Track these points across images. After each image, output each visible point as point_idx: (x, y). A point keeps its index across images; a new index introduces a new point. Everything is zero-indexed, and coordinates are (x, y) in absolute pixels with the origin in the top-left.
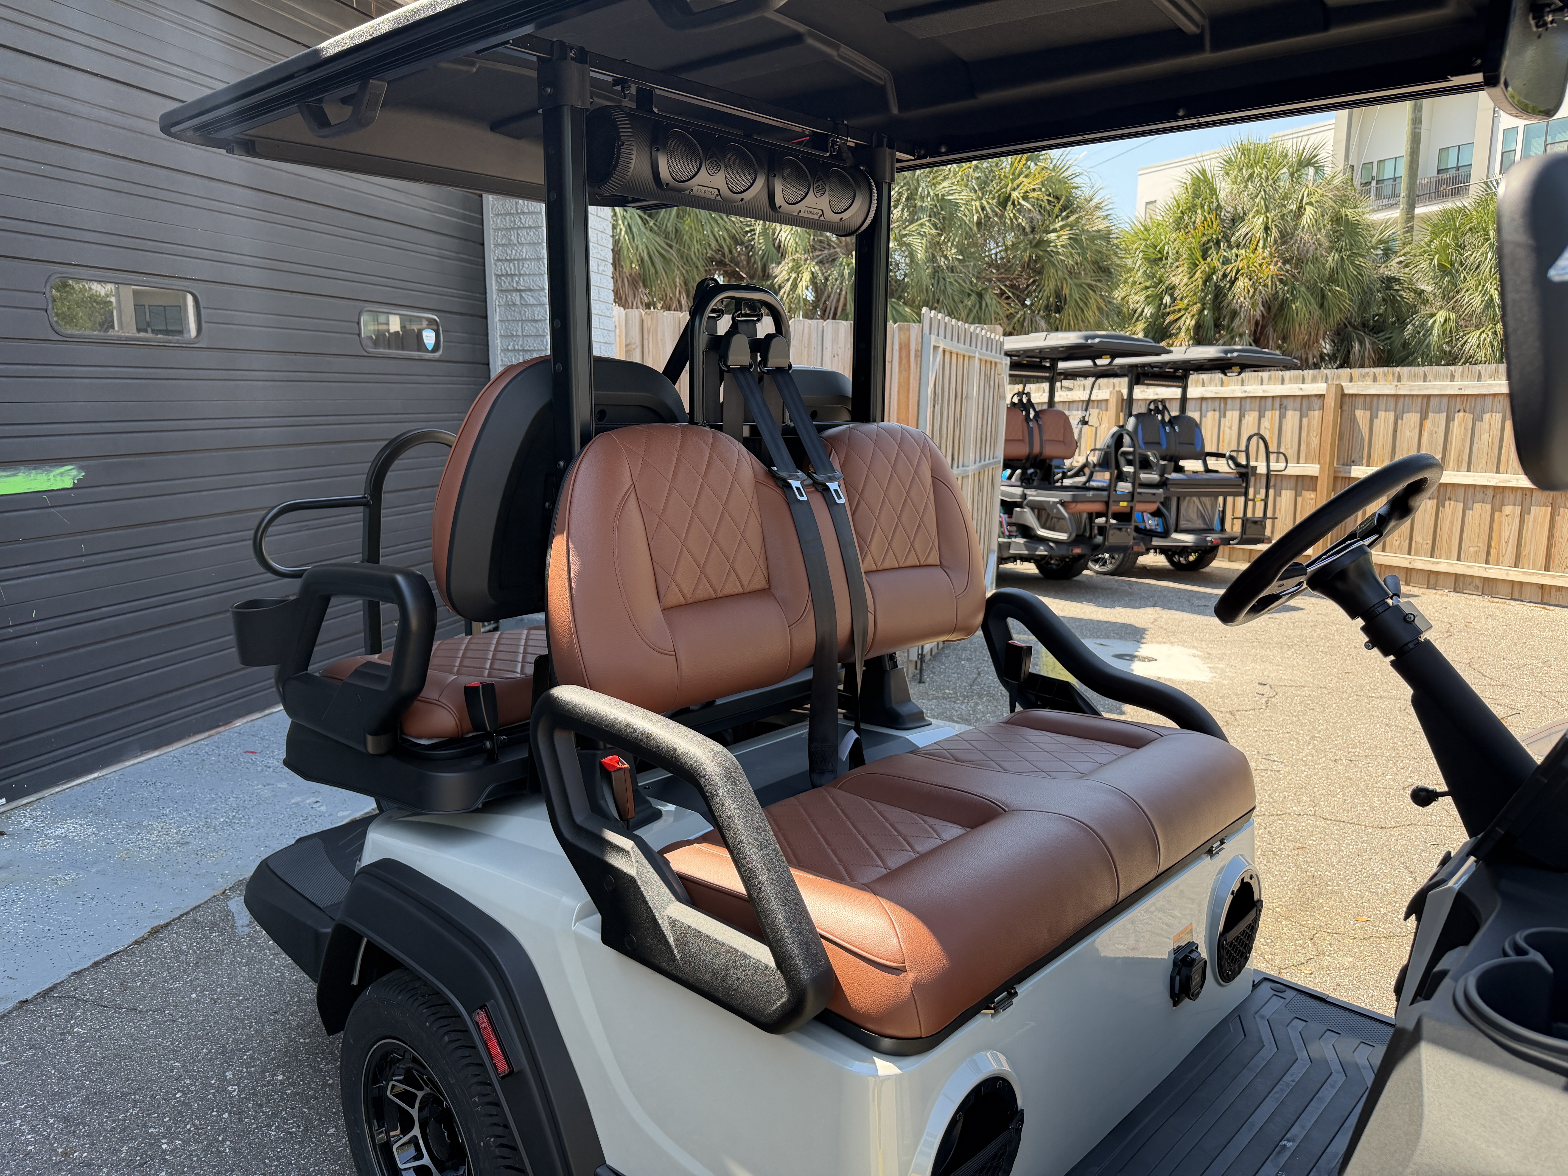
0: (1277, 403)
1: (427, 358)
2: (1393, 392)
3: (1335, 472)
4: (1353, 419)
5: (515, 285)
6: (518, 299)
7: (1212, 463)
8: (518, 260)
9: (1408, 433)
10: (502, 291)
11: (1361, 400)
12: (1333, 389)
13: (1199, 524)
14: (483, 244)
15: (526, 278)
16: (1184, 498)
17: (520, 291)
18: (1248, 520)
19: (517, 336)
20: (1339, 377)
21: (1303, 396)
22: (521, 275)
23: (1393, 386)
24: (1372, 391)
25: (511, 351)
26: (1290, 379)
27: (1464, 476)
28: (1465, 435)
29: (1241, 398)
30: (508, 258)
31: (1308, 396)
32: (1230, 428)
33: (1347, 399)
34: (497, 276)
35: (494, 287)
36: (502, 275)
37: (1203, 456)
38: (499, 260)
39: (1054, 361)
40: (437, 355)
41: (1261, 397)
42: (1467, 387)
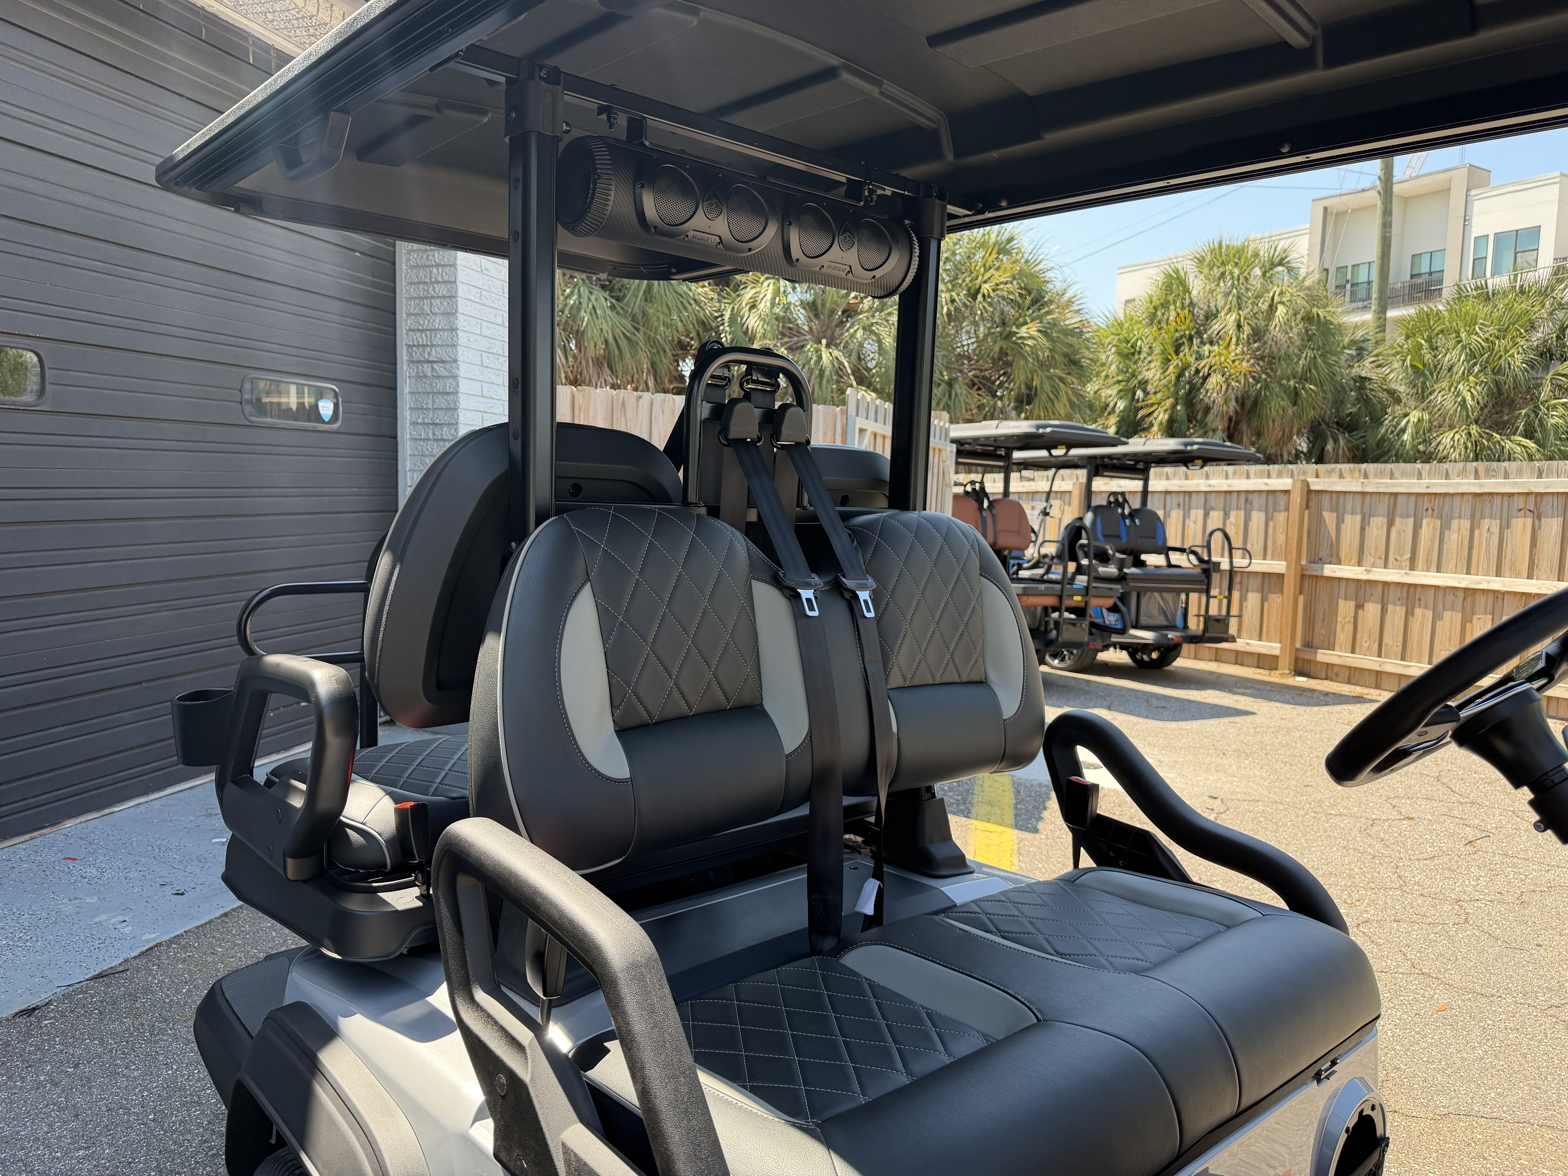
0: (1243, 497)
1: (322, 429)
2: (1359, 489)
3: (1302, 569)
4: (1320, 517)
5: (426, 356)
6: (430, 370)
7: (1175, 557)
8: (431, 330)
9: (1375, 531)
10: (413, 362)
11: (1328, 496)
12: (1299, 485)
13: (1161, 621)
14: (394, 314)
15: (438, 349)
16: (1145, 594)
17: (432, 362)
18: (1210, 617)
19: (427, 409)
20: (1305, 473)
21: (1268, 492)
22: (433, 346)
23: (1359, 484)
24: (1339, 488)
25: (421, 424)
26: (1255, 474)
27: (1433, 577)
28: (1434, 535)
29: (1206, 492)
30: (420, 328)
31: (1274, 492)
32: (1195, 522)
33: (1313, 495)
34: (409, 346)
35: (405, 358)
36: (414, 346)
37: (1166, 550)
38: (411, 330)
39: (1009, 450)
40: (335, 426)
41: (1226, 492)
42: (1435, 485)
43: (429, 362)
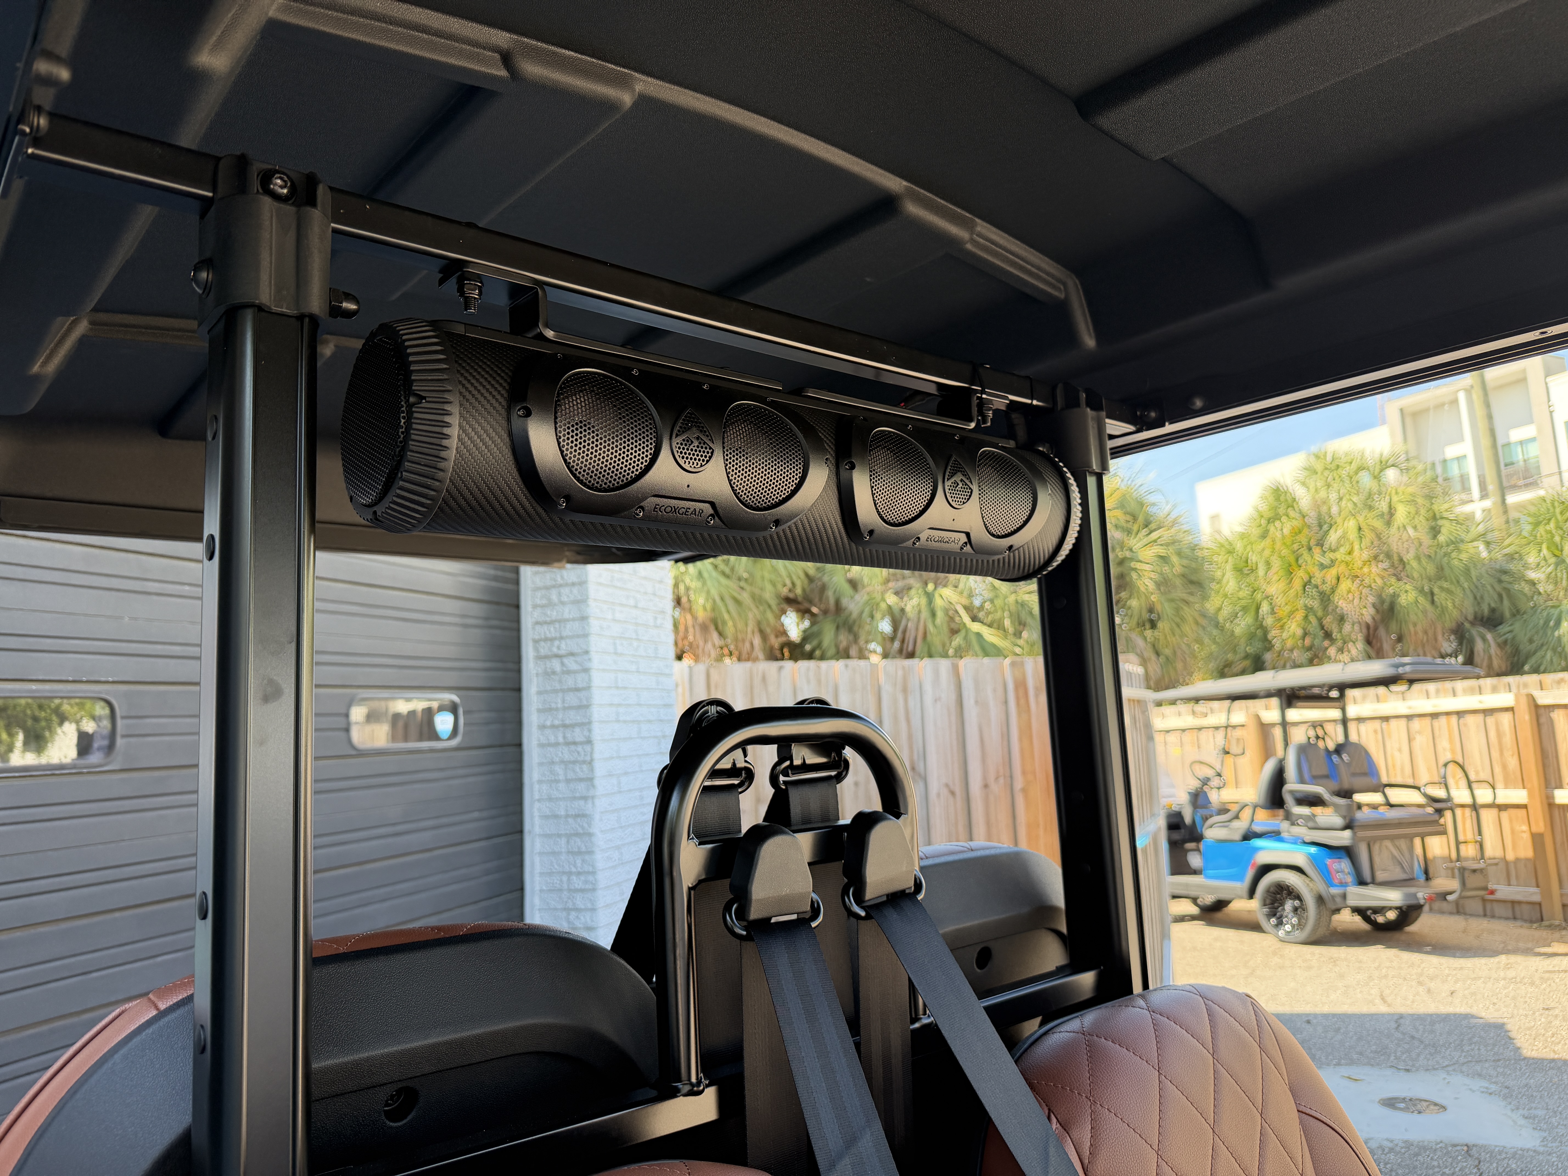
1: (441, 747)
5: (555, 650)
6: (559, 665)
10: (539, 658)
12: (1523, 700)
14: (518, 607)
15: (568, 641)
17: (561, 656)
21: (1485, 710)
25: (549, 727)
26: (1464, 691)
29: (1406, 716)
30: (548, 620)
31: (1492, 710)
33: (1542, 711)
35: (531, 654)
36: (541, 640)
40: (454, 743)
41: (1432, 714)
43: (557, 656)
